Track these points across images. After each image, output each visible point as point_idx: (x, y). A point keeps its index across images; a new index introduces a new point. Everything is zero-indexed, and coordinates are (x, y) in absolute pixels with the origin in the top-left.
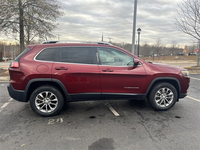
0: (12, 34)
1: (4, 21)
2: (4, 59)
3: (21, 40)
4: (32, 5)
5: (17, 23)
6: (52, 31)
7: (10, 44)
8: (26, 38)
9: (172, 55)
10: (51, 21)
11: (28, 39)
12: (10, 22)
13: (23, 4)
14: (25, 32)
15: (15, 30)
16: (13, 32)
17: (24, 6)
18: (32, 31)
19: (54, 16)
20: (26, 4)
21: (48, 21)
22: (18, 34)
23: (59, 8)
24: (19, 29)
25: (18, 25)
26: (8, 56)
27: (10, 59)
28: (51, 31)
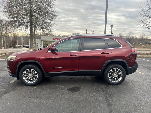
0: (25, 29)
1: (20, 21)
2: (17, 46)
3: (31, 33)
4: (38, 11)
5: (29, 23)
6: (51, 28)
7: (21, 35)
8: (33, 33)
9: (141, 44)
10: (50, 21)
11: (35, 33)
12: (24, 22)
13: (33, 10)
14: (33, 28)
15: (27, 27)
16: (26, 28)
17: (33, 12)
18: (37, 27)
19: (52, 18)
20: (34, 10)
21: (48, 21)
22: (29, 30)
23: (55, 12)
24: (29, 27)
25: (29, 24)
26: (20, 44)
27: (21, 46)
28: (49, 27)
